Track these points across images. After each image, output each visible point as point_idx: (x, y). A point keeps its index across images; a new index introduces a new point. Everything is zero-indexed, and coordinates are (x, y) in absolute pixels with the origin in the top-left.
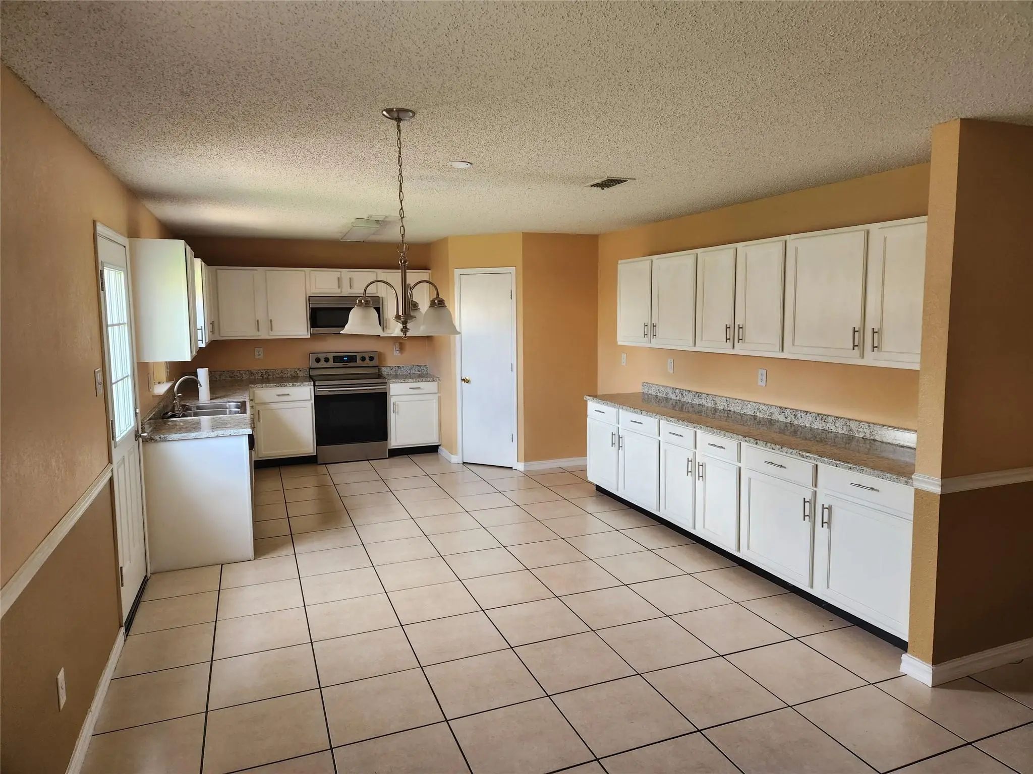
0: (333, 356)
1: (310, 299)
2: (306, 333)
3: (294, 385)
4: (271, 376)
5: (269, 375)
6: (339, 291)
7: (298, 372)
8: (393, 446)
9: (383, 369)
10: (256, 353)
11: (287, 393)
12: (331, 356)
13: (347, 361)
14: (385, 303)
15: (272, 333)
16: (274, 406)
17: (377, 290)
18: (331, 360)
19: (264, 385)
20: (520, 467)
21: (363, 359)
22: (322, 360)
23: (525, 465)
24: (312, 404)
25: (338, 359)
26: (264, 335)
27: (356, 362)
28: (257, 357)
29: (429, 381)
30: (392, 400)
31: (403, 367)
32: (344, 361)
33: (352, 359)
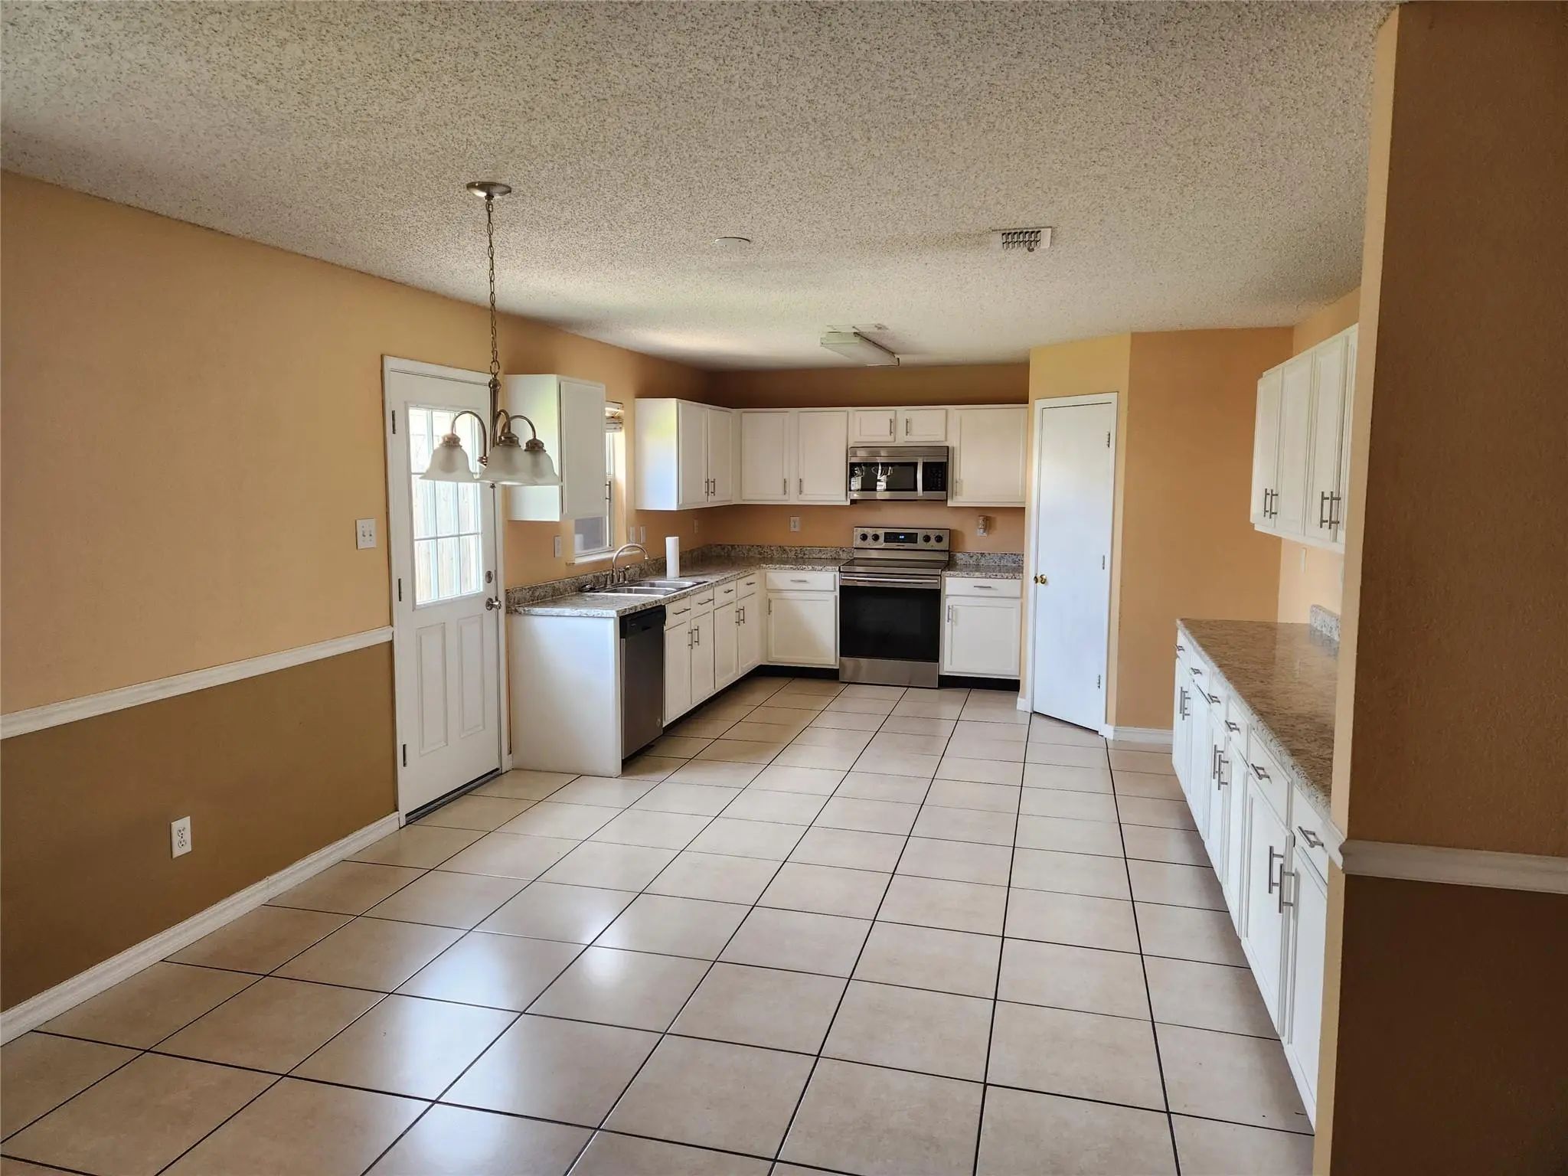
0: (885, 533)
1: (851, 450)
2: (844, 499)
3: (814, 569)
4: (807, 556)
5: (804, 554)
6: (891, 438)
7: (841, 553)
8: (947, 672)
9: (959, 555)
10: (792, 524)
11: (804, 579)
12: (881, 532)
13: (903, 541)
14: (957, 457)
15: (802, 497)
16: (790, 595)
17: (946, 437)
18: (882, 538)
19: (778, 566)
20: (1108, 731)
21: (927, 539)
22: (870, 539)
23: (1115, 731)
24: (836, 597)
25: (890, 537)
26: (793, 499)
27: (916, 543)
28: (793, 529)
29: (1007, 578)
30: (948, 602)
31: (989, 554)
32: (900, 541)
33: (911, 538)
